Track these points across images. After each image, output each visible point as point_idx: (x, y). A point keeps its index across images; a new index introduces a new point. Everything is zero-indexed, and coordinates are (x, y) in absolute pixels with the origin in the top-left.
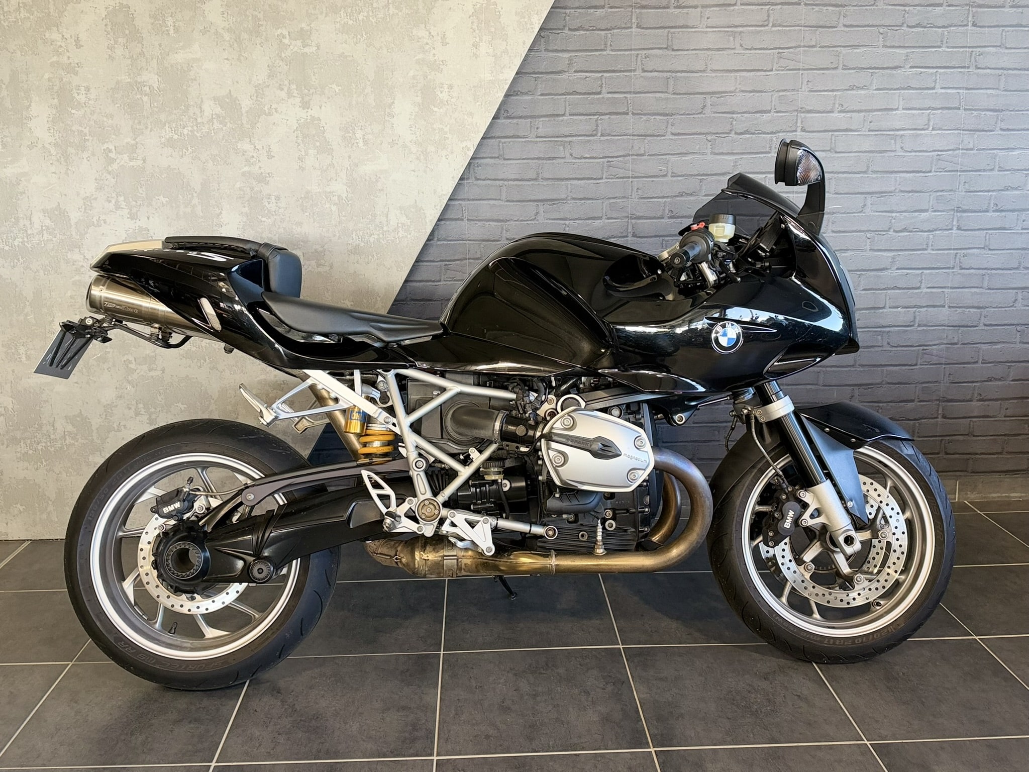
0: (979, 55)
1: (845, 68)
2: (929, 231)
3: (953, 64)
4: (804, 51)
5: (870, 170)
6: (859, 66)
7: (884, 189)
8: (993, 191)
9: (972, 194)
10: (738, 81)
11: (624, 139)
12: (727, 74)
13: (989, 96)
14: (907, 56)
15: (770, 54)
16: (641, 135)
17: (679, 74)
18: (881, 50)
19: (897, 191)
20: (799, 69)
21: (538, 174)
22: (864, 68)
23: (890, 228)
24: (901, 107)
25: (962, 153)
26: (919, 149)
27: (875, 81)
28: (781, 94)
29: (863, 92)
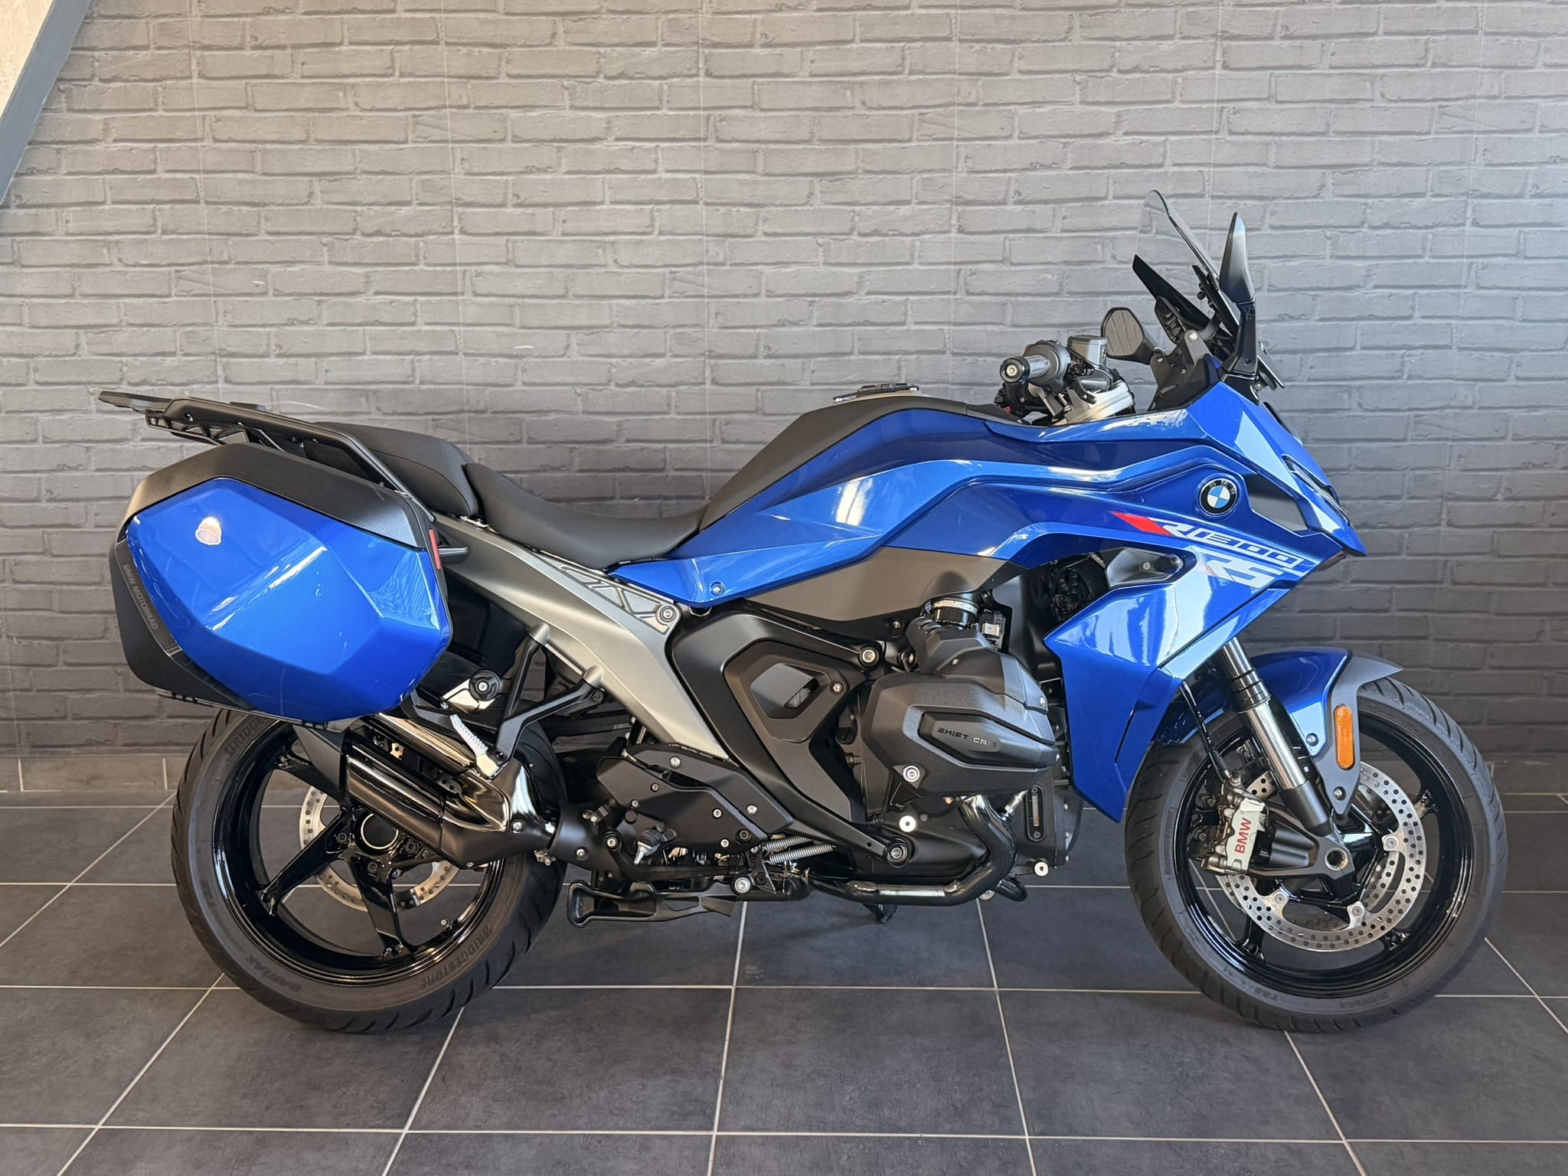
0: (721, 121)
1: (517, 139)
2: (669, 386)
3: (681, 133)
4: (452, 113)
5: (571, 293)
6: (538, 137)
7: (594, 322)
8: (761, 327)
9: (730, 331)
10: (358, 159)
11: (196, 239)
12: (341, 147)
13: (741, 183)
14: (609, 122)
15: (400, 118)
16: (222, 234)
17: (268, 146)
18: (569, 113)
19: (615, 325)
20: (447, 141)
21: (73, 288)
22: (544, 141)
23: (609, 381)
24: (607, 199)
25: (708, 270)
26: (641, 263)
27: (564, 161)
28: (424, 177)
29: (548, 177)
